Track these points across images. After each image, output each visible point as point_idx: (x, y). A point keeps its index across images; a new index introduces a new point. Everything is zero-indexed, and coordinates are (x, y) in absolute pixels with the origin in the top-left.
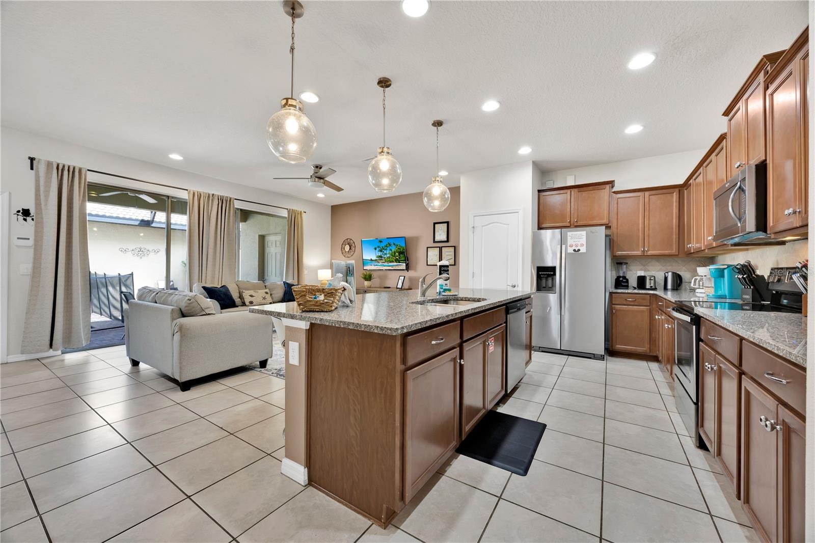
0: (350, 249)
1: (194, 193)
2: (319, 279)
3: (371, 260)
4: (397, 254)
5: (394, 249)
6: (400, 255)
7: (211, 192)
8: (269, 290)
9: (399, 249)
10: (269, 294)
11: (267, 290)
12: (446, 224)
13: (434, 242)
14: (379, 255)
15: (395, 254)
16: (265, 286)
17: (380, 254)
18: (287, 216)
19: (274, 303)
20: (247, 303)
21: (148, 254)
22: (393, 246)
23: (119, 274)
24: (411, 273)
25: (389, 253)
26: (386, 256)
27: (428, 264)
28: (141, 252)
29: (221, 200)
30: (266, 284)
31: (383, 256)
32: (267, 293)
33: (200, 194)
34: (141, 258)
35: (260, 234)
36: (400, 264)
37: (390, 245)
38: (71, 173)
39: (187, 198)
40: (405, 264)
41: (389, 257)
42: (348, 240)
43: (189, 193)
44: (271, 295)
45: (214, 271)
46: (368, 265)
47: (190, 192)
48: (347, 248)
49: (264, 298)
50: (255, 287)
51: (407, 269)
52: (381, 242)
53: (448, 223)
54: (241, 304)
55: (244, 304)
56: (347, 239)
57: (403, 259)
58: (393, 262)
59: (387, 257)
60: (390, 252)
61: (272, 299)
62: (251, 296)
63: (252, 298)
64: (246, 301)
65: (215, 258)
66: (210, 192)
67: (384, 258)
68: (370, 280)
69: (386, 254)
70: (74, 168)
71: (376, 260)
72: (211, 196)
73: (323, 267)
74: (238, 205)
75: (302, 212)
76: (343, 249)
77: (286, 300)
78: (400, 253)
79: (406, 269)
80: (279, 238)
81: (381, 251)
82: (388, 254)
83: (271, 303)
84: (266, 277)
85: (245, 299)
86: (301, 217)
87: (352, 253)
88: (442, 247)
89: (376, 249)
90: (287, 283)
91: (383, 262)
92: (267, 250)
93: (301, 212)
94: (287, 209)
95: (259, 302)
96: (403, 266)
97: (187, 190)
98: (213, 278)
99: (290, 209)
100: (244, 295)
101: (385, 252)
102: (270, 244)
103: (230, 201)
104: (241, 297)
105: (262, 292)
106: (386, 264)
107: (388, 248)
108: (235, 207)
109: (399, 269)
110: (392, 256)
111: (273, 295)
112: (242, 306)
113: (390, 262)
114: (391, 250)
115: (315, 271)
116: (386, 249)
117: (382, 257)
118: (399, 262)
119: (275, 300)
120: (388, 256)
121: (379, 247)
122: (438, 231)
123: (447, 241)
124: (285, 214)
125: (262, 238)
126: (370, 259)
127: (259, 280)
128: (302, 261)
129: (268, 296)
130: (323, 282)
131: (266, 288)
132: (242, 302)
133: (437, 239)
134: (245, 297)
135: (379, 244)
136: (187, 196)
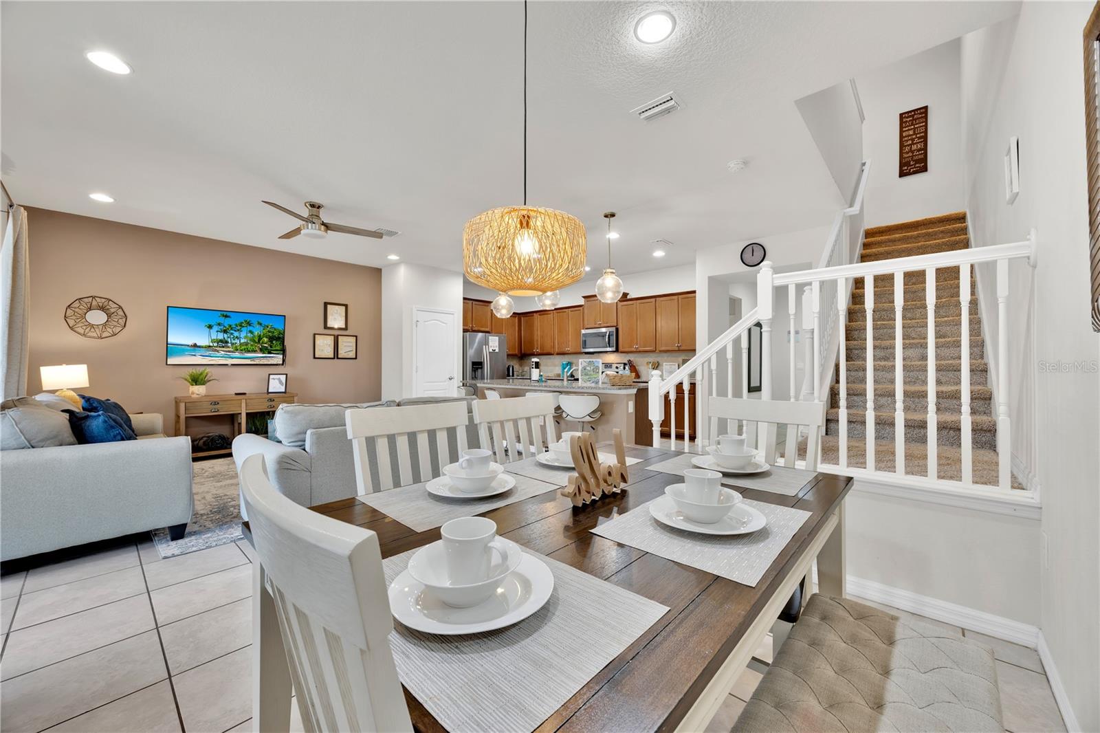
0: (109, 319)
3: (195, 345)
4: (265, 339)
5: (257, 331)
6: (271, 341)
9: (269, 332)
12: (344, 307)
13: (326, 327)
15: (260, 339)
17: (221, 336)
22: (257, 326)
25: (245, 337)
26: (236, 341)
27: (316, 356)
31: (229, 340)
36: (272, 355)
37: (249, 324)
41: (246, 344)
42: (98, 300)
48: (97, 317)
52: (226, 316)
53: (346, 306)
56: (92, 297)
57: (279, 348)
58: (254, 351)
59: (241, 344)
60: (249, 335)
67: (232, 344)
68: (205, 384)
69: (237, 338)
71: (208, 346)
78: (271, 339)
81: (225, 331)
82: (243, 337)
87: (117, 329)
88: (338, 336)
89: (210, 327)
91: (229, 352)
96: (277, 359)
101: (236, 334)
106: (237, 354)
107: (243, 329)
109: (269, 363)
110: (254, 341)
113: (249, 351)
114: (251, 332)
116: (238, 330)
117: (227, 342)
118: (270, 353)
120: (243, 341)
121: (219, 324)
122: (332, 315)
123: (346, 329)
126: (189, 344)
133: (329, 324)
135: (221, 320)
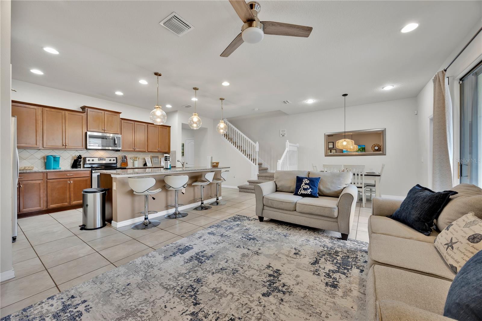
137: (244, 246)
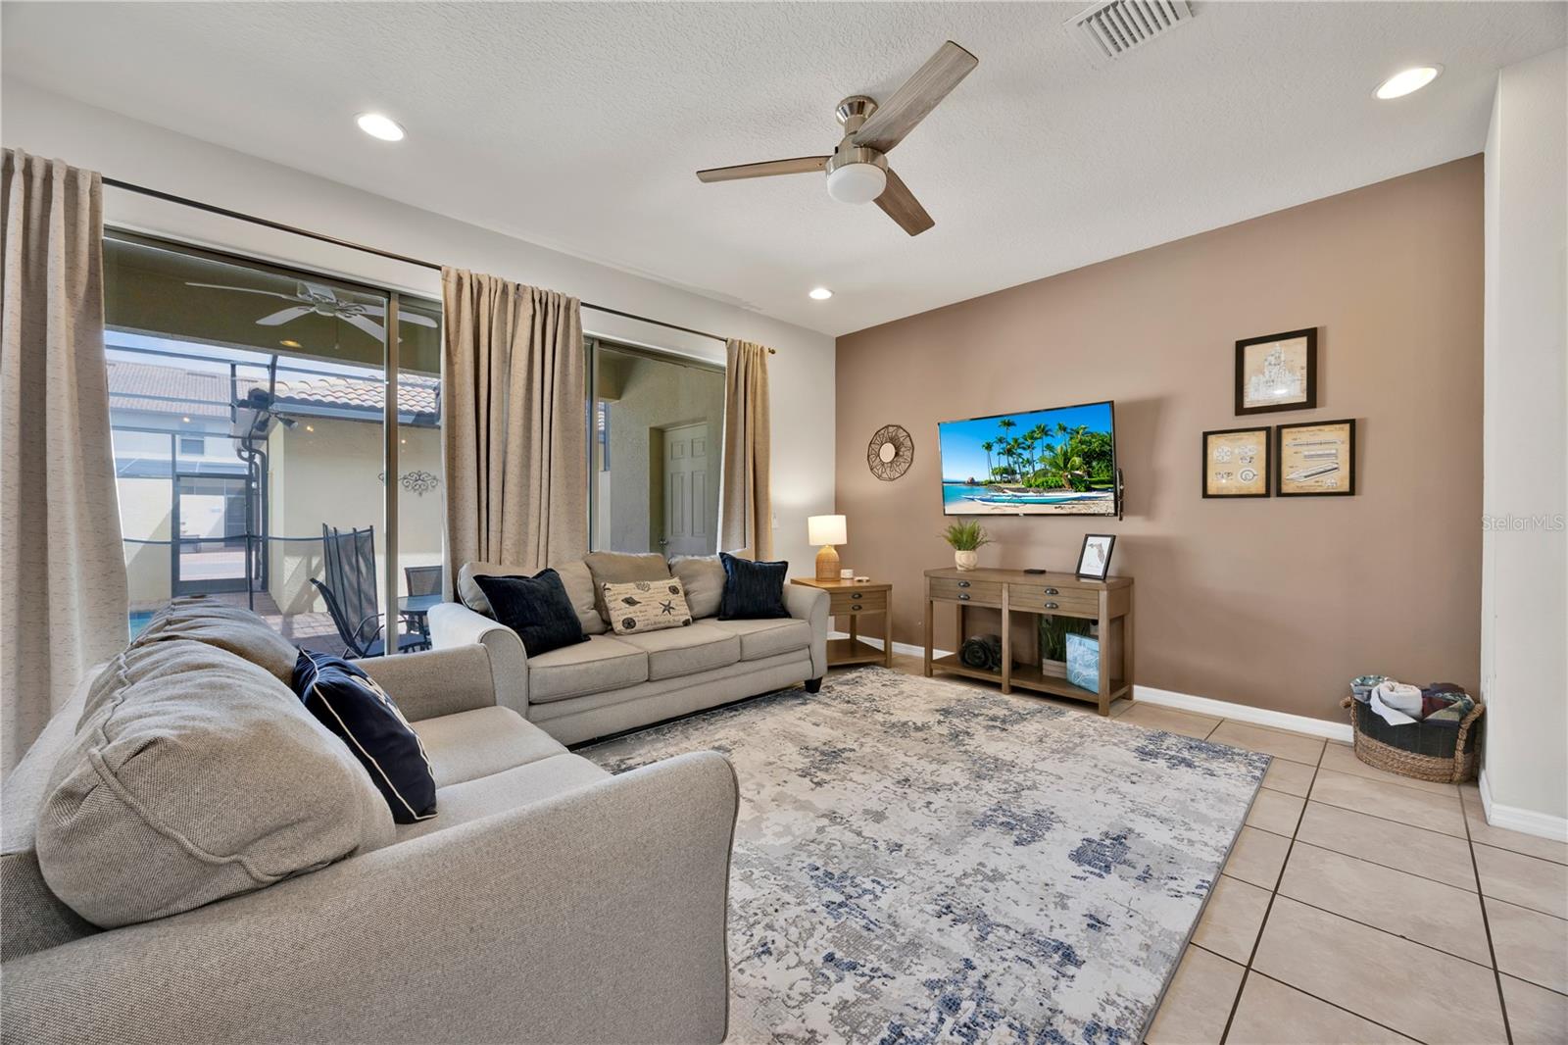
0: (897, 454)
1: (460, 279)
2: (812, 543)
3: (972, 482)
4: (1077, 460)
5: (1061, 443)
6: (1089, 463)
7: (512, 279)
8: (681, 579)
9: (1082, 442)
10: (682, 593)
11: (675, 582)
12: (1304, 340)
13: (1240, 410)
14: (1004, 464)
15: (1067, 460)
16: (670, 567)
17: (1004, 462)
18: (724, 363)
19: (695, 619)
20: (618, 626)
21: (434, 487)
22: (1060, 434)
23: (355, 530)
24: (1132, 527)
25: (1042, 459)
26: (1029, 469)
27: (1211, 491)
28: (420, 482)
29: (543, 303)
30: (673, 561)
31: (1017, 468)
32: (674, 590)
33: (480, 283)
34: (420, 494)
35: (653, 425)
37: (1045, 432)
38: (37, 183)
39: (440, 298)
40: (1111, 496)
41: (1045, 473)
42: (891, 429)
43: (445, 279)
44: (686, 594)
45: (523, 524)
46: (960, 499)
47: (448, 273)
48: (887, 452)
49: (668, 608)
50: (641, 574)
51: (1120, 510)
52: (1009, 424)
53: (1312, 335)
54: (599, 626)
55: (607, 628)
56: (887, 427)
57: (1104, 477)
58: (1059, 487)
59: (1036, 474)
60: (1047, 453)
61: (690, 608)
62: (630, 602)
63: (632, 609)
64: (613, 620)
65: (525, 484)
66: (507, 279)
67: (1023, 475)
68: (974, 548)
69: (1030, 462)
70: (49, 169)
71: (991, 482)
72: (511, 290)
73: (819, 510)
74: (593, 325)
75: (766, 350)
76: (873, 455)
77: (731, 613)
78: (1088, 457)
79: (1116, 514)
80: (700, 432)
81: (1009, 452)
82: (1038, 459)
83: (686, 623)
84: (669, 537)
85: (612, 612)
86: (763, 365)
87: (904, 466)
88: (1281, 428)
89: (989, 447)
90: (733, 560)
91: (1019, 490)
92: (671, 467)
93: (762, 350)
94: (726, 341)
95: (653, 619)
96: (1105, 502)
97: (439, 268)
98: (522, 543)
99: (733, 341)
100: (608, 597)
101: (1026, 455)
102: (677, 450)
103: (568, 308)
104: (600, 605)
105: (660, 588)
106: (1031, 495)
107: (1037, 443)
108: (585, 331)
109: (1085, 511)
110: (1056, 465)
111: (691, 596)
112: (602, 634)
113: (1050, 488)
114: (1050, 447)
115: (801, 519)
116: (1030, 447)
117: (1014, 472)
118: (1089, 489)
119: (699, 610)
120: (1038, 467)
121: (1000, 441)
122: (1262, 371)
123: (1311, 402)
124: (718, 356)
125: (659, 435)
126: (966, 479)
127: (651, 552)
128: (767, 493)
129: (678, 601)
130: (823, 551)
131: (672, 576)
132: (603, 620)
133: (1252, 399)
134: (611, 605)
135: (1003, 432)
136: (441, 292)
137: (872, 850)
